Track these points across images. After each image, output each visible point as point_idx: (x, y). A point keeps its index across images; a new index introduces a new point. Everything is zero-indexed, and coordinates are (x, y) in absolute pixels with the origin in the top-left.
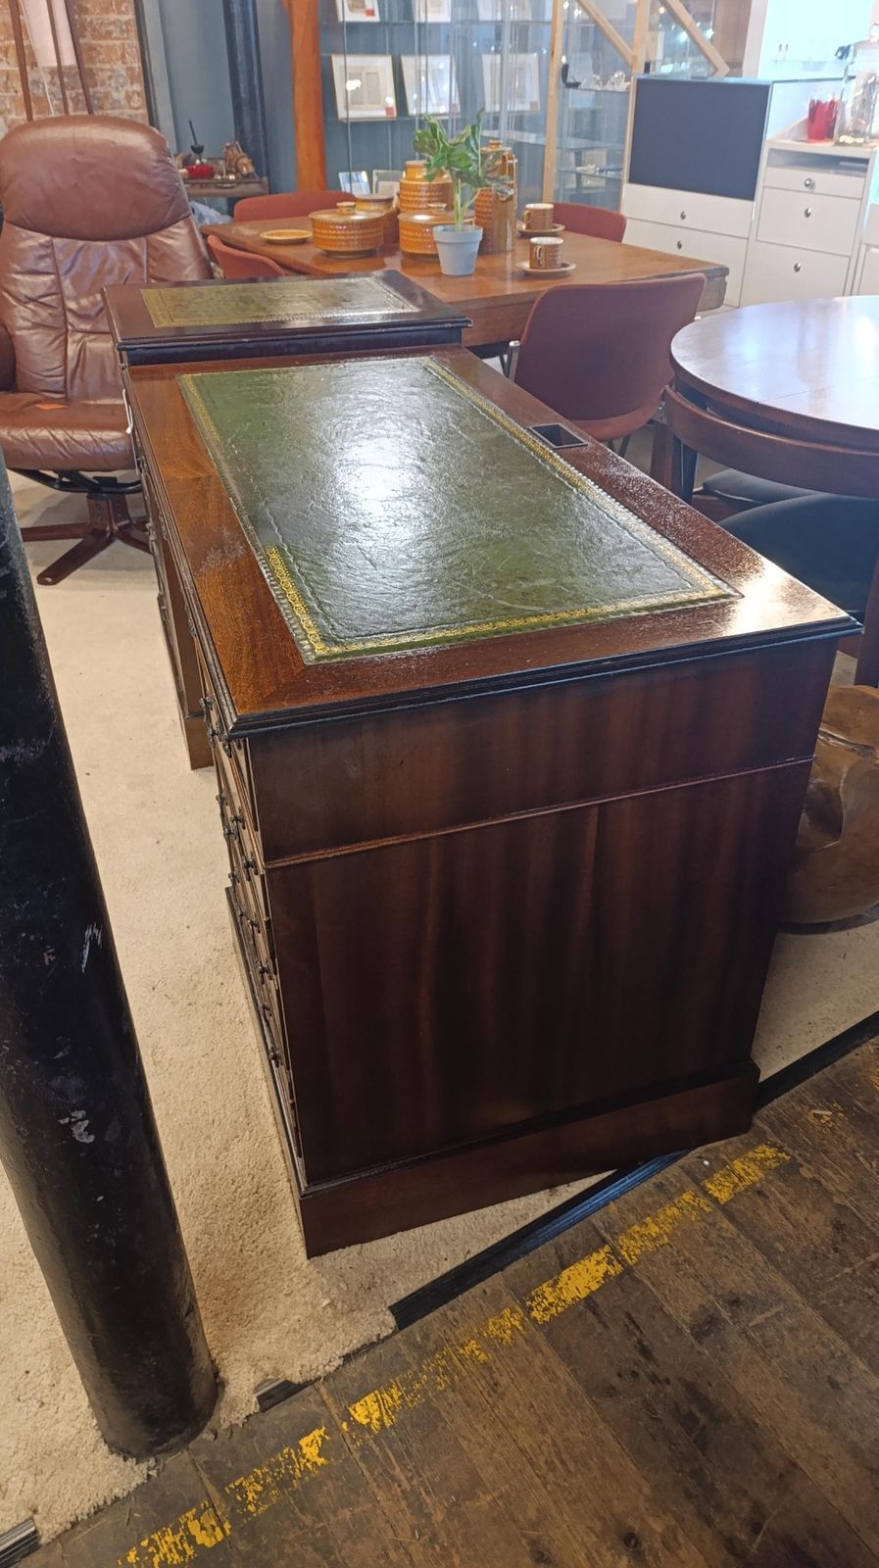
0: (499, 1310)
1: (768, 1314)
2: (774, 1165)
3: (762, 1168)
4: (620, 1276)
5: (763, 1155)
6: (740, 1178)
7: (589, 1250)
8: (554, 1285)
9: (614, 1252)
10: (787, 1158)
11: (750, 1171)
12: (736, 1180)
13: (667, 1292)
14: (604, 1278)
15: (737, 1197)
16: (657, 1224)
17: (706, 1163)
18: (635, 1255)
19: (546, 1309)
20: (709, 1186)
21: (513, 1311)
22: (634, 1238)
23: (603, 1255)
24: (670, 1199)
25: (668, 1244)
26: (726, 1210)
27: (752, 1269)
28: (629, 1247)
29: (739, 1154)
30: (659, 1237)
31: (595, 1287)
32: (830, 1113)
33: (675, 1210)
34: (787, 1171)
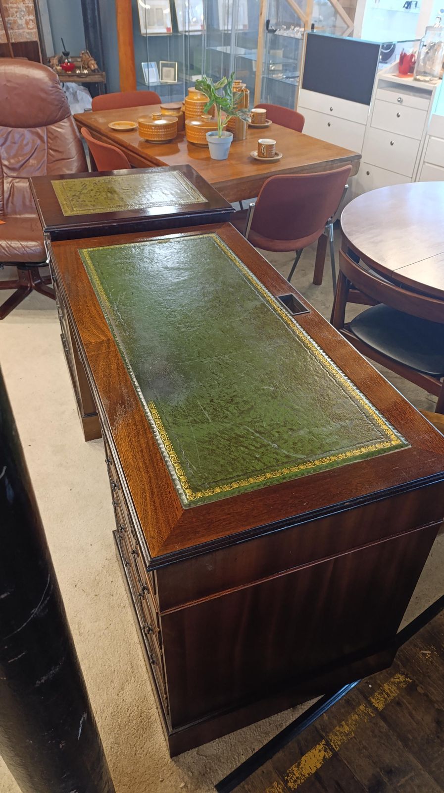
0: (271, 783)
1: (407, 778)
2: (404, 686)
3: (398, 688)
4: (331, 759)
5: (398, 680)
6: (388, 695)
7: (315, 743)
8: (298, 766)
9: (328, 744)
10: (411, 681)
11: (392, 690)
12: (386, 696)
13: (355, 767)
14: (323, 761)
15: (387, 706)
16: (348, 725)
17: (370, 686)
18: (338, 745)
19: (295, 781)
20: (372, 700)
21: (278, 783)
22: (337, 735)
23: (322, 746)
24: (354, 709)
25: (354, 737)
26: (382, 715)
27: (397, 751)
28: (335, 741)
29: (386, 680)
30: (349, 733)
31: (319, 766)
32: (430, 652)
33: (356, 716)
34: (411, 689)
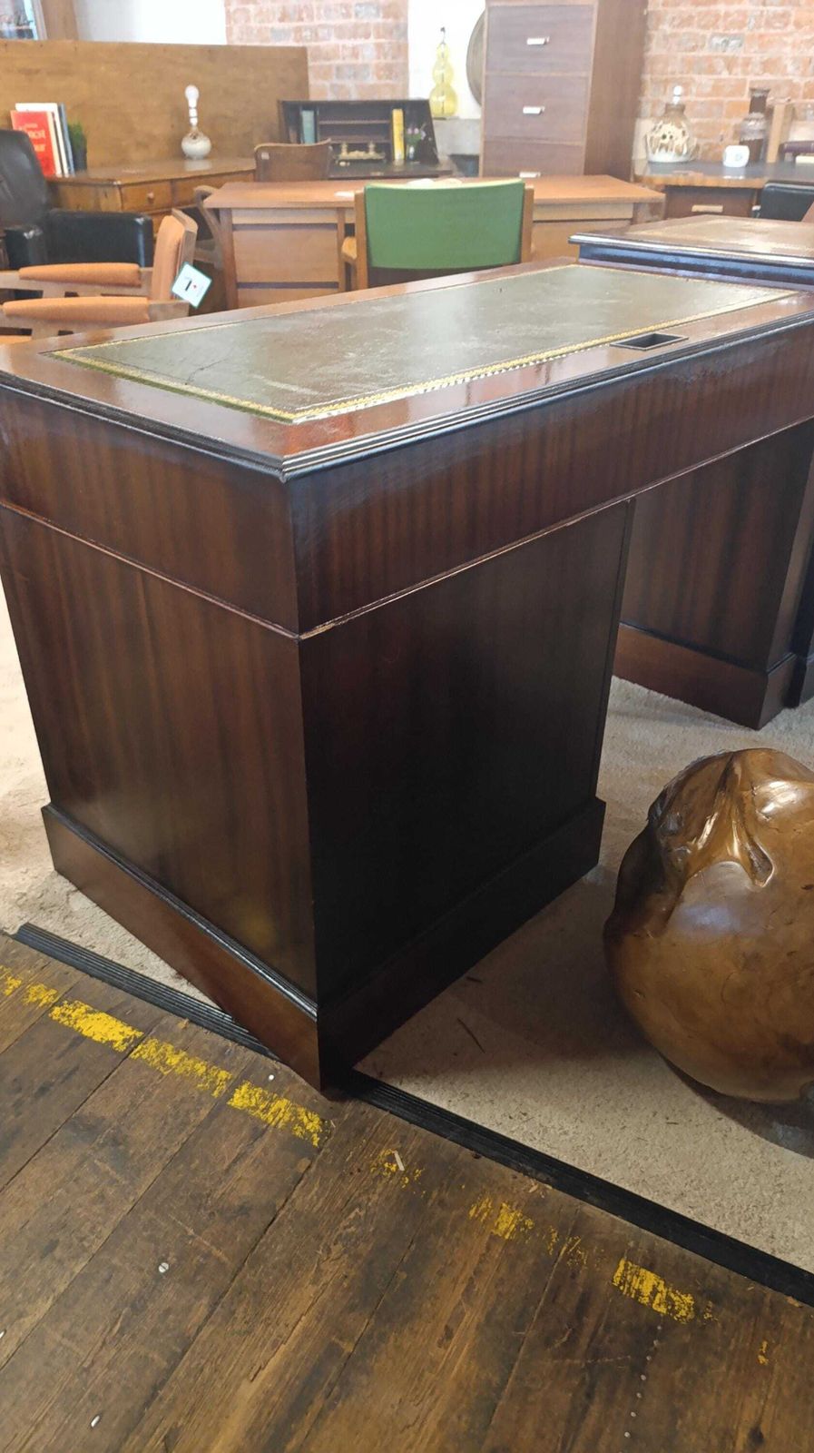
0: (53, 987)
1: (112, 1173)
2: (298, 1133)
3: (289, 1124)
4: (114, 1051)
5: (305, 1120)
6: (266, 1110)
7: (134, 1025)
8: (88, 1012)
9: (138, 1041)
10: (315, 1143)
11: (281, 1115)
12: (262, 1107)
13: (109, 1089)
14: (107, 1042)
15: (243, 1113)
16: (181, 1060)
17: (271, 1077)
18: (141, 1055)
19: (63, 1015)
20: (244, 1088)
21: (55, 996)
22: (157, 1049)
23: (132, 1033)
24: (215, 1063)
25: (162, 1075)
26: (221, 1106)
27: (159, 1148)
28: (147, 1048)
29: (298, 1101)
30: (169, 1067)
31: (97, 1038)
32: (402, 1168)
33: (204, 1069)
34: (300, 1146)
